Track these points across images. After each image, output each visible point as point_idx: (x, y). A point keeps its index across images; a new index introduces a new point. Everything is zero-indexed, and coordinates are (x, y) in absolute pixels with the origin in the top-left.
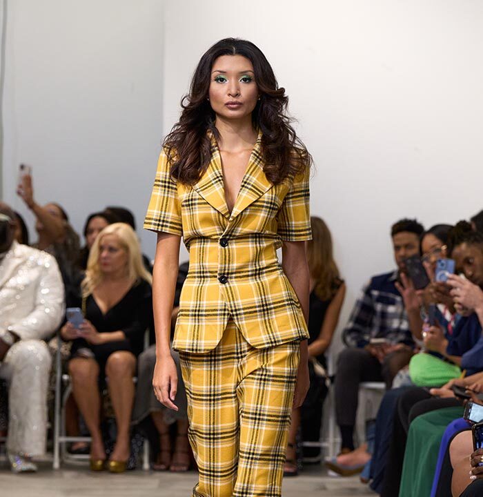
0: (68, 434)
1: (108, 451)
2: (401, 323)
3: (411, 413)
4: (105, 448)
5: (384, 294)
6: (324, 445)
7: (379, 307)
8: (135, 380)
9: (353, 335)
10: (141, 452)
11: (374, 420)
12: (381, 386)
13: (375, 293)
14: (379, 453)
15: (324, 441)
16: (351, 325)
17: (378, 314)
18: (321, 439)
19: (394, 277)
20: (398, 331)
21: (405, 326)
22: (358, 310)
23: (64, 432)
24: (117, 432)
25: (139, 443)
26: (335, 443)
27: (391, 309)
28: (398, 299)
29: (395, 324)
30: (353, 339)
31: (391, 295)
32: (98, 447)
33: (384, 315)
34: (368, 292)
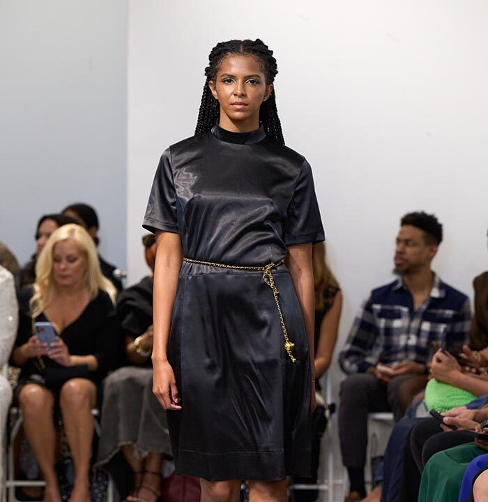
0: (17, 478)
1: (65, 497)
2: (409, 338)
3: (424, 448)
4: (61, 494)
5: (387, 307)
6: (322, 487)
7: (382, 323)
8: (95, 412)
9: (353, 358)
10: (105, 497)
11: (382, 458)
12: (388, 416)
13: (377, 307)
14: (388, 497)
15: (322, 483)
16: (348, 347)
17: (382, 332)
18: (319, 481)
19: (399, 285)
20: (407, 348)
21: (413, 341)
22: (356, 329)
23: (11, 476)
24: (74, 474)
25: (102, 488)
26: (335, 485)
27: (397, 323)
28: (405, 310)
29: (402, 341)
30: (352, 363)
31: (397, 307)
32: (53, 492)
33: (389, 331)
34: (368, 308)
